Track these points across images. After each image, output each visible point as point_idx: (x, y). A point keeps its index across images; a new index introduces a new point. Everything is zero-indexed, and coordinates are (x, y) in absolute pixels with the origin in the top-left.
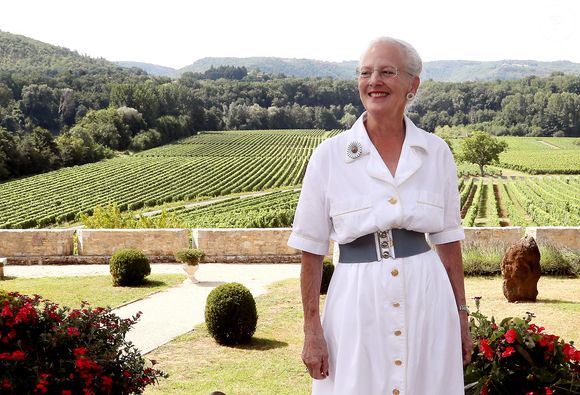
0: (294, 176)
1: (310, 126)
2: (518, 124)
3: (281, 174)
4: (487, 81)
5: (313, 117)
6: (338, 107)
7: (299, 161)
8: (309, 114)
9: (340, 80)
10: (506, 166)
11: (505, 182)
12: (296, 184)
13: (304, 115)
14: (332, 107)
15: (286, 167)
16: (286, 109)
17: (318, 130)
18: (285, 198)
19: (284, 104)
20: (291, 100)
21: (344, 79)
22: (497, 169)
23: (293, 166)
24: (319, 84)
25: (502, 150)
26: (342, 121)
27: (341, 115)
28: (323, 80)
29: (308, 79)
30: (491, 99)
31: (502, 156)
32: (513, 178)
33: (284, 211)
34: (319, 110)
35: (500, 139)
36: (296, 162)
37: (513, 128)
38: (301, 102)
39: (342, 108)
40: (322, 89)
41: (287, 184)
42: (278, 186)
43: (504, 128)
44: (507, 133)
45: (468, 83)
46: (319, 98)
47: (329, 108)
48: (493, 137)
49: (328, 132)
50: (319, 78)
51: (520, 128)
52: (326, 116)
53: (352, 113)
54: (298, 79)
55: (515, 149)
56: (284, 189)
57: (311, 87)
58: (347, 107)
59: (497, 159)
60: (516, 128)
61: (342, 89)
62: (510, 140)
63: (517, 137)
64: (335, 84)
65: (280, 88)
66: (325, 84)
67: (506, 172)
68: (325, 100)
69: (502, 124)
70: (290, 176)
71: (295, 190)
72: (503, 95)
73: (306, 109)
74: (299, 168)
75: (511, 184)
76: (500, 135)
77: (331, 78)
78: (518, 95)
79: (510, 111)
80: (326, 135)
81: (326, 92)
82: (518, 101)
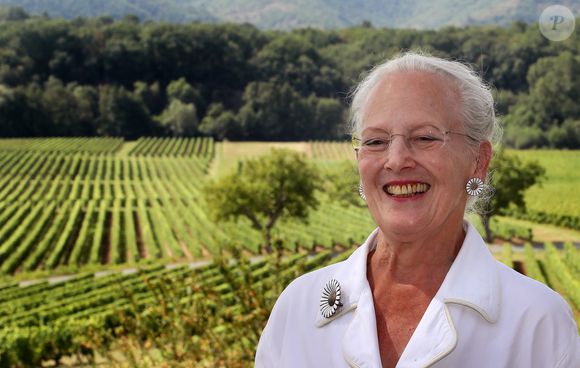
0: (50, 247)
1: (87, 130)
2: (568, 123)
3: (17, 244)
4: (492, 26)
5: (94, 108)
6: (155, 87)
7: (61, 212)
8: (85, 103)
9: (159, 22)
10: (543, 218)
11: (539, 255)
12: (55, 265)
13: (73, 104)
14: (140, 86)
15: (30, 227)
16: (30, 90)
17: (106, 141)
18: (27, 300)
19: (24, 79)
20: (41, 71)
21: (167, 22)
22: (522, 225)
23: (47, 224)
24: (109, 34)
25: (532, 182)
26: (165, 118)
27: (160, 103)
28: (117, 24)
29: (80, 22)
30: (505, 67)
31: (533, 197)
32: (559, 245)
33: (25, 333)
34: (107, 94)
35: (527, 157)
36: (54, 214)
37: (555, 132)
38: (65, 75)
39: (163, 88)
40: (114, 45)
41: (33, 268)
42: (12, 270)
43: (534, 132)
44: (541, 143)
45: (452, 30)
46: (108, 67)
47: (132, 88)
48: (510, 153)
49: (130, 146)
50: (107, 21)
51: (570, 131)
52: (124, 106)
53: (186, 99)
54: (57, 21)
55: (561, 179)
56: (25, 280)
57: (89, 39)
58: (175, 86)
59: (520, 203)
60: (563, 131)
61: (162, 46)
62: (552, 161)
63: (566, 153)
64: (145, 33)
65: (15, 42)
66: (122, 34)
67: (543, 232)
68: (124, 68)
69: (531, 121)
70: (41, 246)
71: (53, 281)
72: (530, 57)
73: (78, 91)
74: (62, 227)
75: (555, 259)
76: (526, 146)
77: (135, 19)
78: (565, 56)
79: (547, 92)
80: (125, 152)
81: (124, 53)
82: (566, 70)
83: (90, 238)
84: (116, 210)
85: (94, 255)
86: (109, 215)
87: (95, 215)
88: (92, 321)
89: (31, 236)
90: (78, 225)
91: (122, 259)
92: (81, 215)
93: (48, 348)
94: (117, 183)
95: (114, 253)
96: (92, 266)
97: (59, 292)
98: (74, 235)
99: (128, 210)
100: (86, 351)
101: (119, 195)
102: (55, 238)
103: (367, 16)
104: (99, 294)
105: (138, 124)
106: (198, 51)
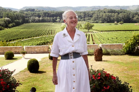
0: (46, 33)
1: (50, 22)
2: (96, 20)
3: (43, 33)
4: (89, 11)
5: (50, 20)
6: (56, 17)
7: (47, 30)
8: (49, 19)
9: (56, 11)
10: (94, 30)
11: (94, 33)
13: (48, 19)
14: (55, 17)
15: (44, 31)
16: (44, 18)
17: (51, 23)
18: (44, 38)
19: (44, 17)
20: (45, 16)
21: (57, 11)
22: (92, 31)
23: (46, 31)
24: (51, 12)
25: (93, 26)
26: (57, 21)
27: (56, 19)
28: (52, 11)
29: (49, 11)
30: (90, 15)
31: (93, 28)
32: (96, 32)
33: (44, 41)
34: (51, 18)
35: (92, 24)
36: (46, 30)
37: (95, 21)
38: (47, 16)
39: (57, 18)
40: (52, 13)
41: (45, 35)
42: (43, 35)
43: (93, 21)
44: (94, 23)
45: (85, 11)
46: (51, 16)
47: (54, 18)
48: (91, 23)
49: (54, 23)
50: (51, 11)
51: (97, 21)
52: (53, 19)
53: (59, 19)
54: (47, 11)
55: (96, 26)
56: (44, 36)
57: (49, 13)
58: (58, 17)
59: (92, 28)
60: (96, 21)
61: (57, 13)
62: (95, 24)
63: (96, 23)
64: (55, 13)
65: (43, 13)
67: (94, 31)
68: (53, 16)
70: (45, 33)
71: (47, 36)
72: (93, 14)
73: (49, 18)
74: (47, 31)
75: (95, 34)
76: (92, 23)
77: (54, 11)
78: (96, 14)
79: (95, 18)
80: (53, 24)
81: (53, 14)
82: (96, 15)
83: (50, 32)
84: (52, 29)
85: (50, 34)
86: (52, 30)
87: (50, 30)
88: (50, 40)
89: (44, 32)
90: (49, 31)
91: (53, 34)
92: (49, 30)
93: (46, 43)
94: (52, 27)
95: (52, 34)
96: (50, 35)
97: (47, 37)
98: (49, 32)
99: (54, 29)
100: (50, 43)
101: (53, 28)
102: (47, 32)
103: (77, 10)
104: (51, 38)
105: (54, 21)
106: (60, 14)
